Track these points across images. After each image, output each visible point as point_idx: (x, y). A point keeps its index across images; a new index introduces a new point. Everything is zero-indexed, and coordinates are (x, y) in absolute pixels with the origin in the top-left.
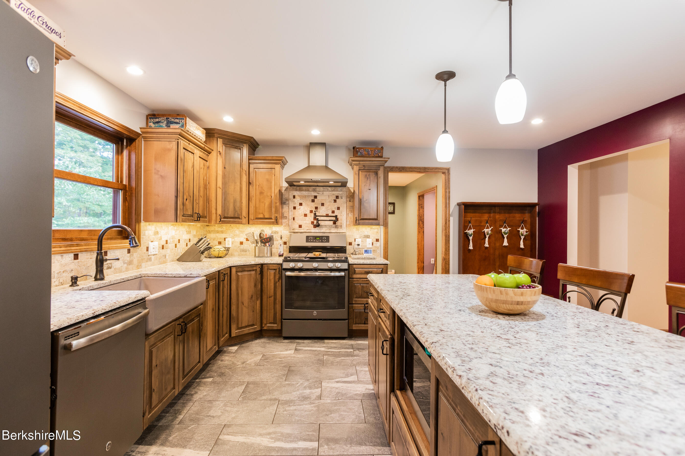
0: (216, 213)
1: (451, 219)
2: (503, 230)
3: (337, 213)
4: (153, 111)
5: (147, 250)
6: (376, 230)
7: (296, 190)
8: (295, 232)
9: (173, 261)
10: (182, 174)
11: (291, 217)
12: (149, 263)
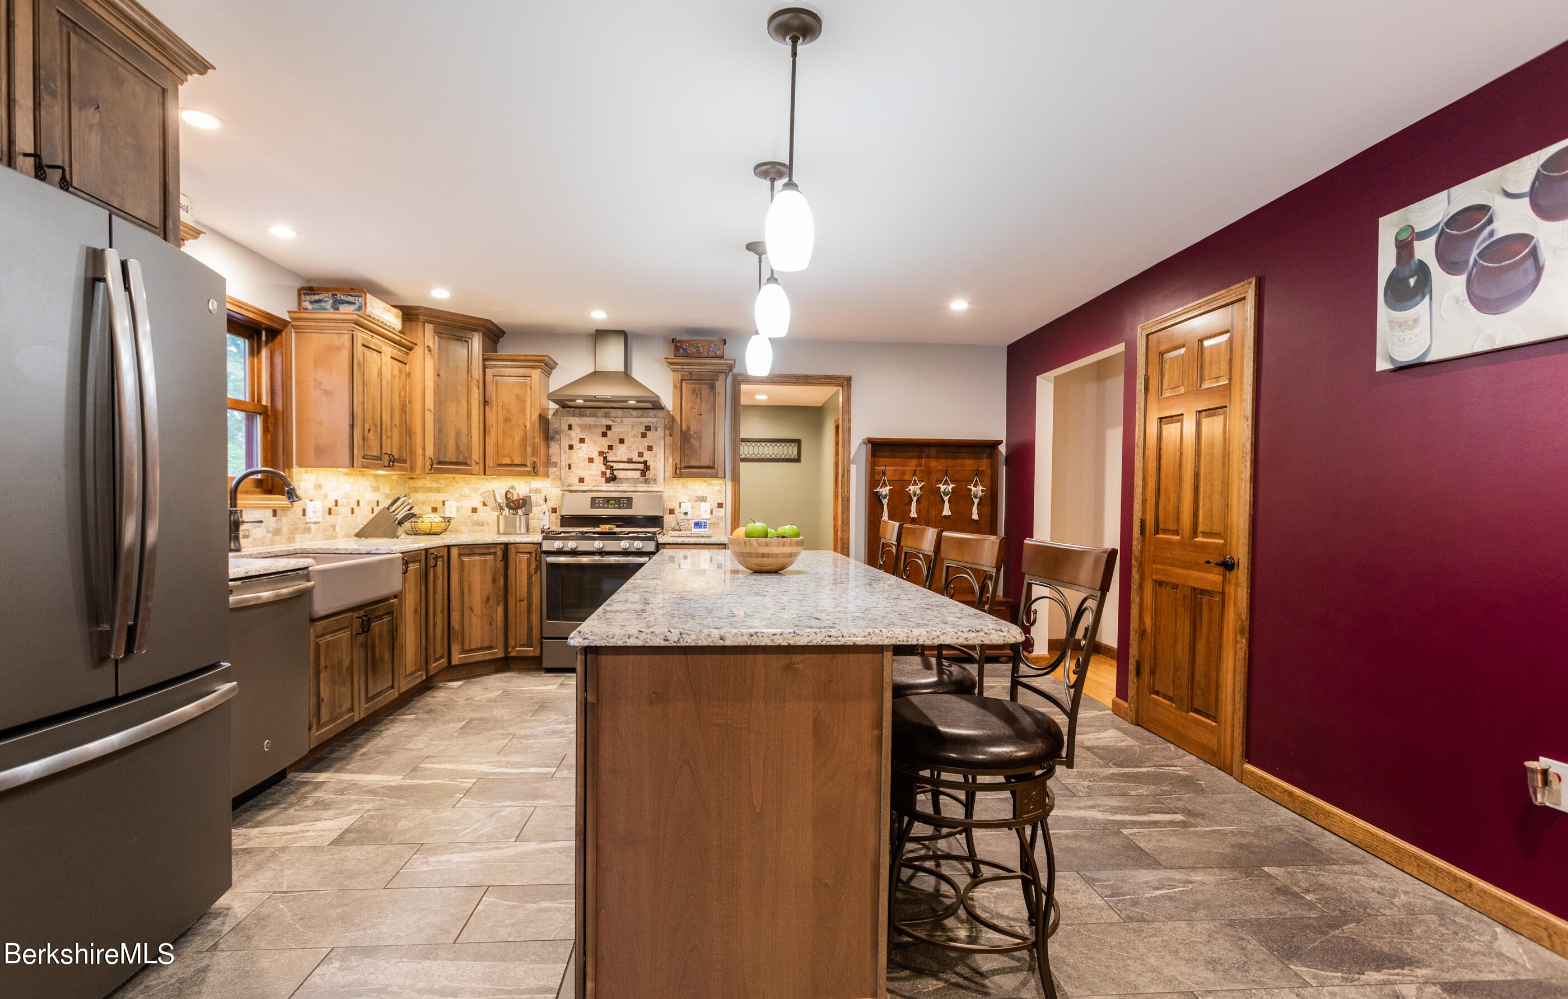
0: (424, 455)
1: (853, 468)
2: (943, 487)
3: (647, 456)
4: (309, 280)
5: (304, 514)
6: (718, 488)
7: (574, 415)
8: (571, 491)
9: (348, 536)
10: (360, 389)
11: (564, 464)
12: (307, 536)
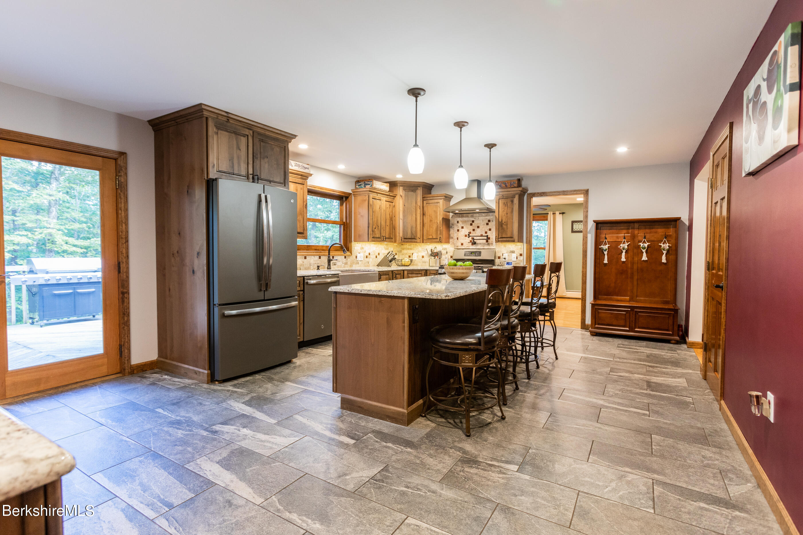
0: (399, 236)
1: (589, 236)
2: (642, 245)
3: (489, 233)
4: (359, 178)
5: (356, 258)
6: (520, 247)
7: (459, 217)
8: (458, 249)
9: (374, 266)
10: (371, 214)
11: (455, 238)
12: (358, 265)
